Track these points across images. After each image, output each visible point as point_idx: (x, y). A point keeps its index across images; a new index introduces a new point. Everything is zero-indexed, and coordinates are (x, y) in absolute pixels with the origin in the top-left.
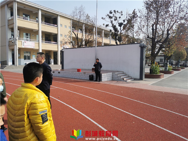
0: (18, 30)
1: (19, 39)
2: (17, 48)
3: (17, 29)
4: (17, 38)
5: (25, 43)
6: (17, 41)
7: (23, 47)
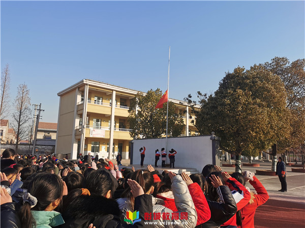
0: (87, 116)
1: (87, 127)
2: (84, 138)
6: (85, 129)
7: (91, 136)
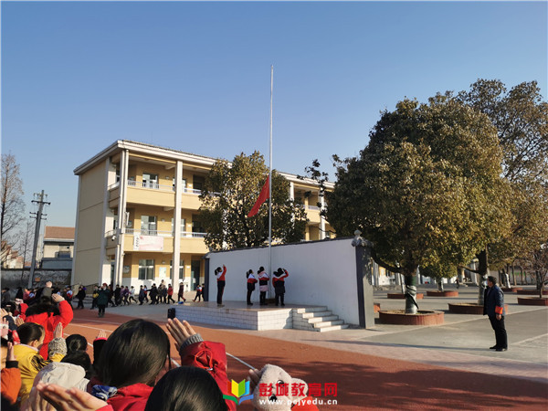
0: (127, 210)
1: (127, 232)
4: (123, 230)
7: (136, 249)
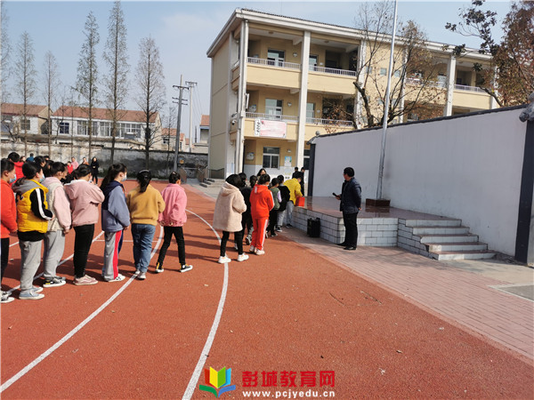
1: (247, 116)
3: (244, 91)
4: (243, 114)
5: (261, 125)
6: (243, 120)
7: (257, 135)
